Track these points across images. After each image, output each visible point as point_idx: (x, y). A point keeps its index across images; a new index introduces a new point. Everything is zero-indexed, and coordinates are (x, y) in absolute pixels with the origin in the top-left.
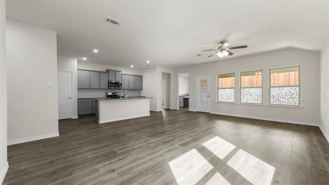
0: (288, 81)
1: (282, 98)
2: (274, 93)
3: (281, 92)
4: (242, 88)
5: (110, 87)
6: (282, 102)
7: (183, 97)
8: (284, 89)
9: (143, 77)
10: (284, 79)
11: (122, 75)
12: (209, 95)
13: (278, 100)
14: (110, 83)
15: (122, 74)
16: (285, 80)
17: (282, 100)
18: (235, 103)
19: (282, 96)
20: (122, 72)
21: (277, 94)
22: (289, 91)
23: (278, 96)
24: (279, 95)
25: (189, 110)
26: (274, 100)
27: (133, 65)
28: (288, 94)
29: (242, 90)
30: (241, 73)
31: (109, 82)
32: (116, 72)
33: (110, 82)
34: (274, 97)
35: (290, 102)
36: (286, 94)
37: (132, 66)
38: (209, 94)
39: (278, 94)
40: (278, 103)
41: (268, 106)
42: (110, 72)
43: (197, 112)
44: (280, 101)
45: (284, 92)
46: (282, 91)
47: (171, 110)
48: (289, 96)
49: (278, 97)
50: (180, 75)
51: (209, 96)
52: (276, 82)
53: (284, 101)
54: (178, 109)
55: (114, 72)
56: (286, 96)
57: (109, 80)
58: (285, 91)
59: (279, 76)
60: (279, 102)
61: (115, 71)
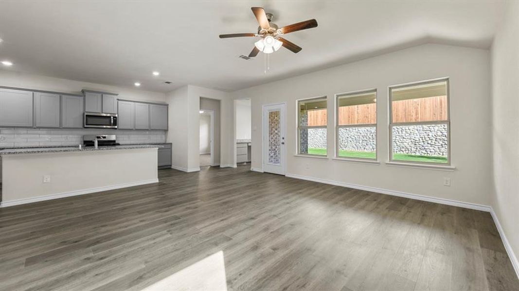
0: (439, 116)
1: (429, 145)
2: (416, 137)
3: (428, 135)
4: (341, 126)
5: (86, 125)
6: (429, 152)
7: (248, 143)
8: (433, 130)
9: (169, 106)
10: (432, 113)
11: (119, 102)
12: (283, 141)
13: (423, 148)
14: (87, 116)
15: (118, 100)
16: (435, 114)
17: (431, 148)
18: (328, 157)
19: (430, 142)
20: (118, 96)
21: (421, 139)
22: (441, 134)
23: (423, 142)
24: (425, 141)
25: (251, 170)
26: (417, 149)
27: (139, 83)
28: (439, 138)
29: (342, 130)
30: (338, 96)
31: (84, 114)
32: (104, 95)
33: (86, 114)
34: (416, 143)
35: (443, 152)
36: (436, 139)
37: (137, 84)
38: (283, 138)
39: (424, 139)
40: (423, 155)
41: (387, 164)
42: (87, 94)
43: (265, 172)
44: (426, 151)
45: (433, 135)
46: (430, 134)
47: (221, 168)
48: (441, 142)
49: (422, 144)
50: (238, 102)
51: (283, 143)
52: (419, 117)
53: (432, 150)
54: (235, 166)
55: (100, 95)
56: (436, 142)
57: (86, 111)
58: (434, 133)
59: (425, 109)
60: (424, 152)
61: (102, 93)
